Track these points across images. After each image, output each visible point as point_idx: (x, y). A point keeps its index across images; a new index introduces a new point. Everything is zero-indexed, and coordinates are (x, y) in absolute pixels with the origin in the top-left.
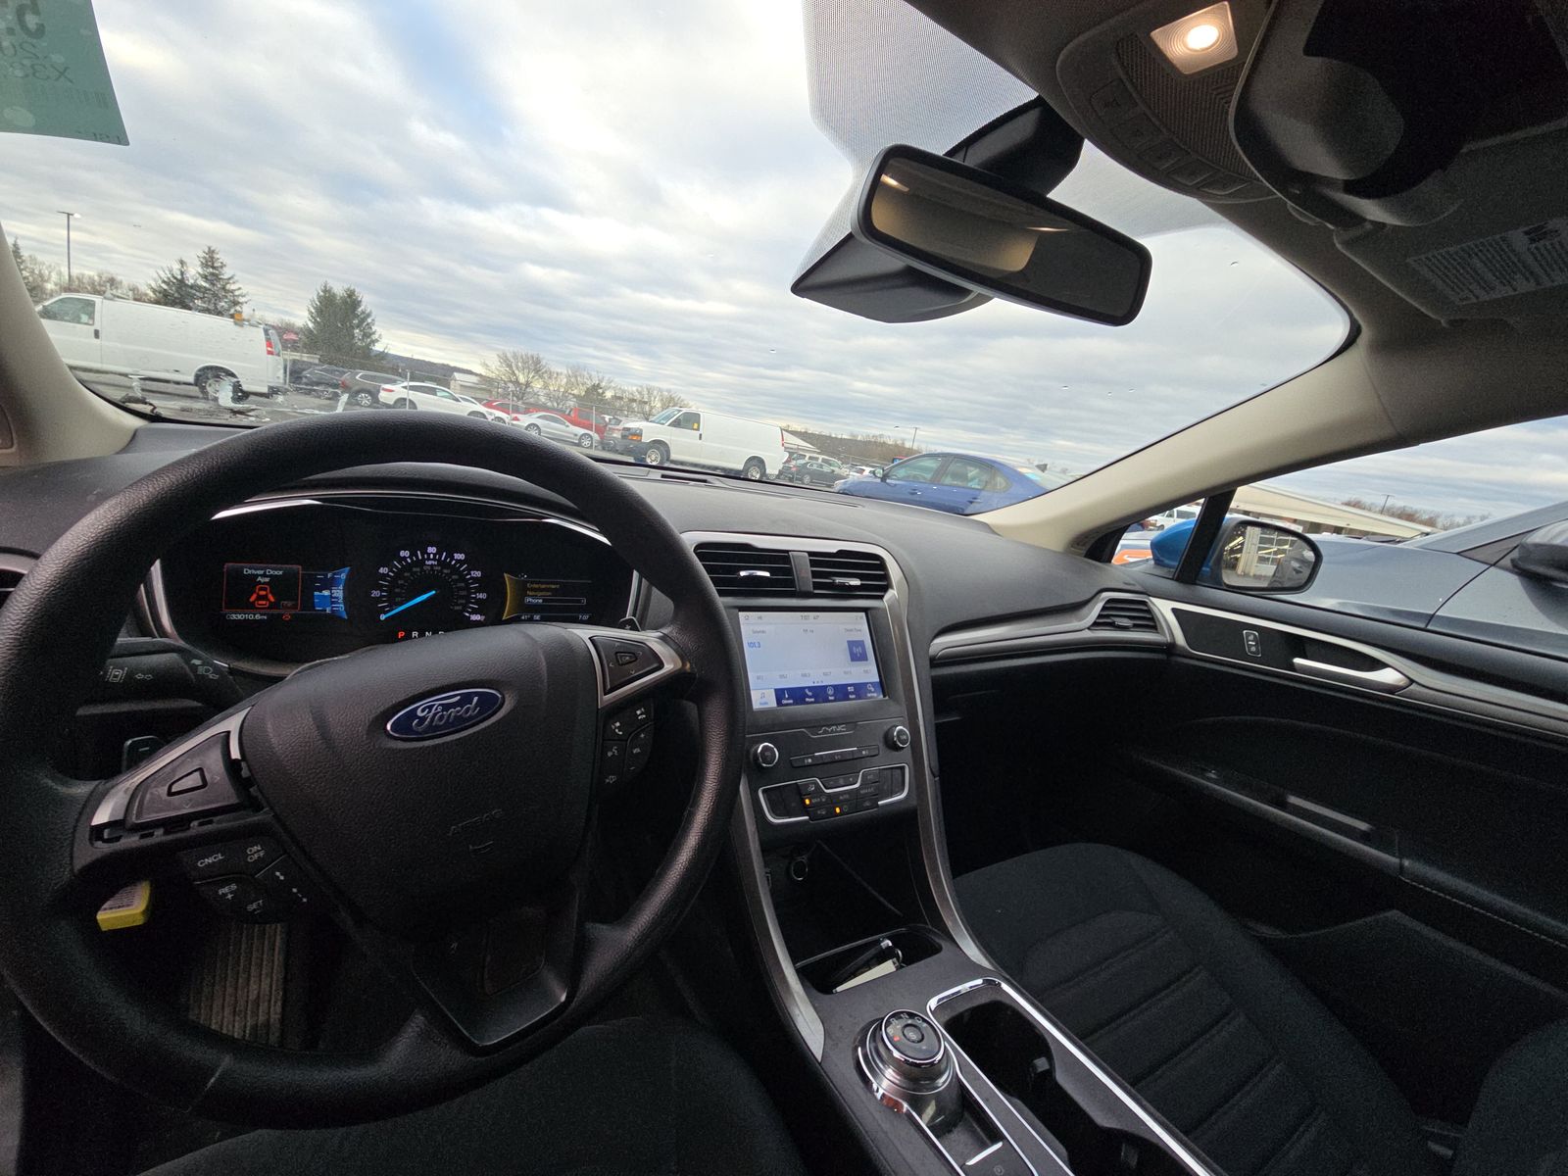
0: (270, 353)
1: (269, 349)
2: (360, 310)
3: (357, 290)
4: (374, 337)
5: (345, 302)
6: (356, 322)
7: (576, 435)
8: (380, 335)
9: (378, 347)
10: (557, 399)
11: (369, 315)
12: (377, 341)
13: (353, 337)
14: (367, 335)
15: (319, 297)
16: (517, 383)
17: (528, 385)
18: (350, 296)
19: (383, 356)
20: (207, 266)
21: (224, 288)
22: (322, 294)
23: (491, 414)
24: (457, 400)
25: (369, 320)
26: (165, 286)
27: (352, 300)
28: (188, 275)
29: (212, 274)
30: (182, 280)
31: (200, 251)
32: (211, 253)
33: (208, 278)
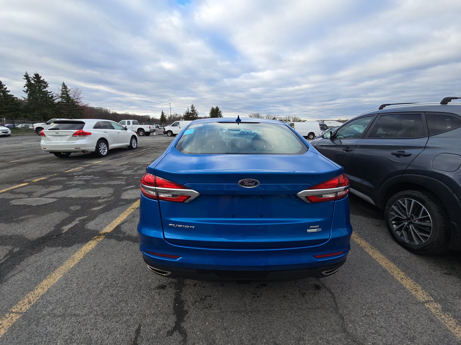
3: (218, 107)
5: (216, 109)
11: (221, 111)
15: (211, 110)
20: (192, 108)
21: (195, 112)
26: (185, 114)
27: (217, 109)
28: (189, 111)
29: (193, 110)
30: (188, 112)
31: (191, 105)
32: (193, 105)
33: (193, 111)
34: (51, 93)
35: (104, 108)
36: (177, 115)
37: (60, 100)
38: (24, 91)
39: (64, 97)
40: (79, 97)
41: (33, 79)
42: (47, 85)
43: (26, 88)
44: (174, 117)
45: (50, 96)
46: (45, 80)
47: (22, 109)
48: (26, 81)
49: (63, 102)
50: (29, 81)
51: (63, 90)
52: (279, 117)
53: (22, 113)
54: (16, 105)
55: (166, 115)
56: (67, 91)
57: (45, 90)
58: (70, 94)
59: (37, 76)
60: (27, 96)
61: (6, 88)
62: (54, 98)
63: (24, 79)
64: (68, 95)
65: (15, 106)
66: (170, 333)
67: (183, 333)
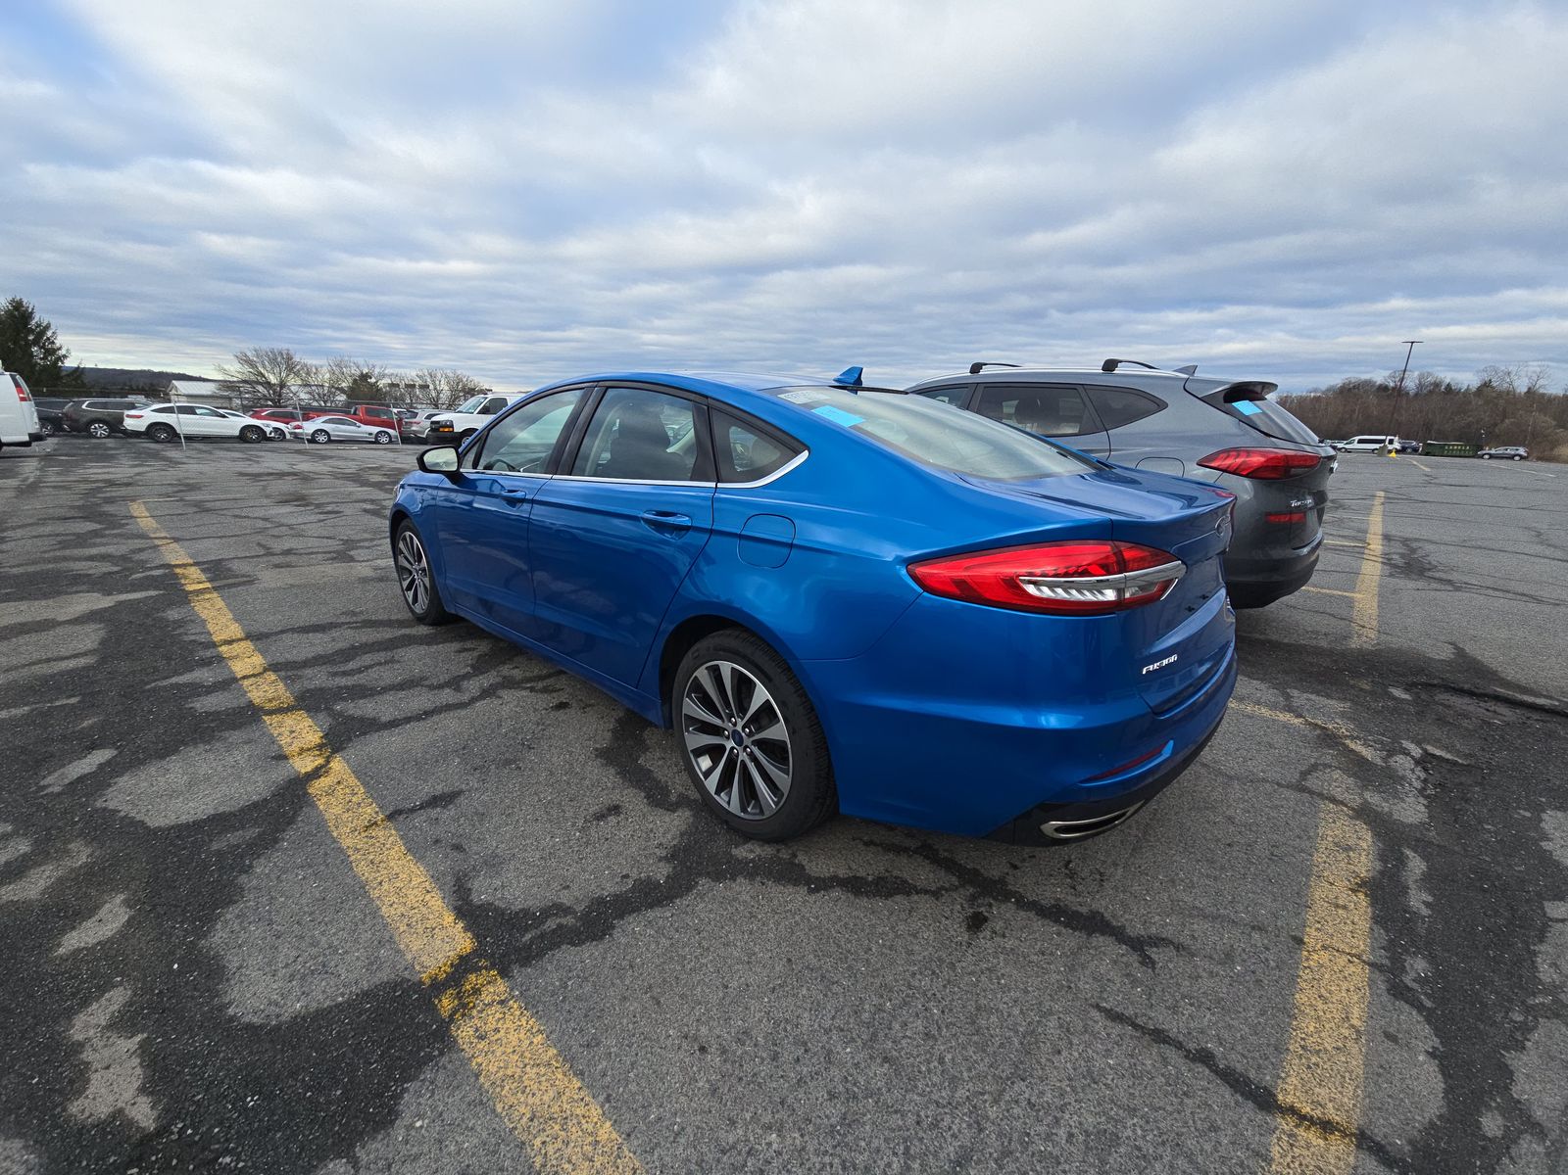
0: (22, 399)
1: (21, 395)
2: (33, 322)
3: (25, 301)
4: (63, 352)
5: (12, 316)
6: (31, 338)
7: (370, 434)
8: (68, 350)
9: (70, 363)
10: (322, 397)
11: (48, 327)
12: (65, 356)
13: (31, 355)
14: (50, 351)
16: (268, 384)
17: (282, 385)
18: (17, 308)
19: (78, 372)
23: (268, 426)
25: (49, 334)
27: (21, 314)
52: (392, 371)
66: (1147, 962)
67: (1158, 941)
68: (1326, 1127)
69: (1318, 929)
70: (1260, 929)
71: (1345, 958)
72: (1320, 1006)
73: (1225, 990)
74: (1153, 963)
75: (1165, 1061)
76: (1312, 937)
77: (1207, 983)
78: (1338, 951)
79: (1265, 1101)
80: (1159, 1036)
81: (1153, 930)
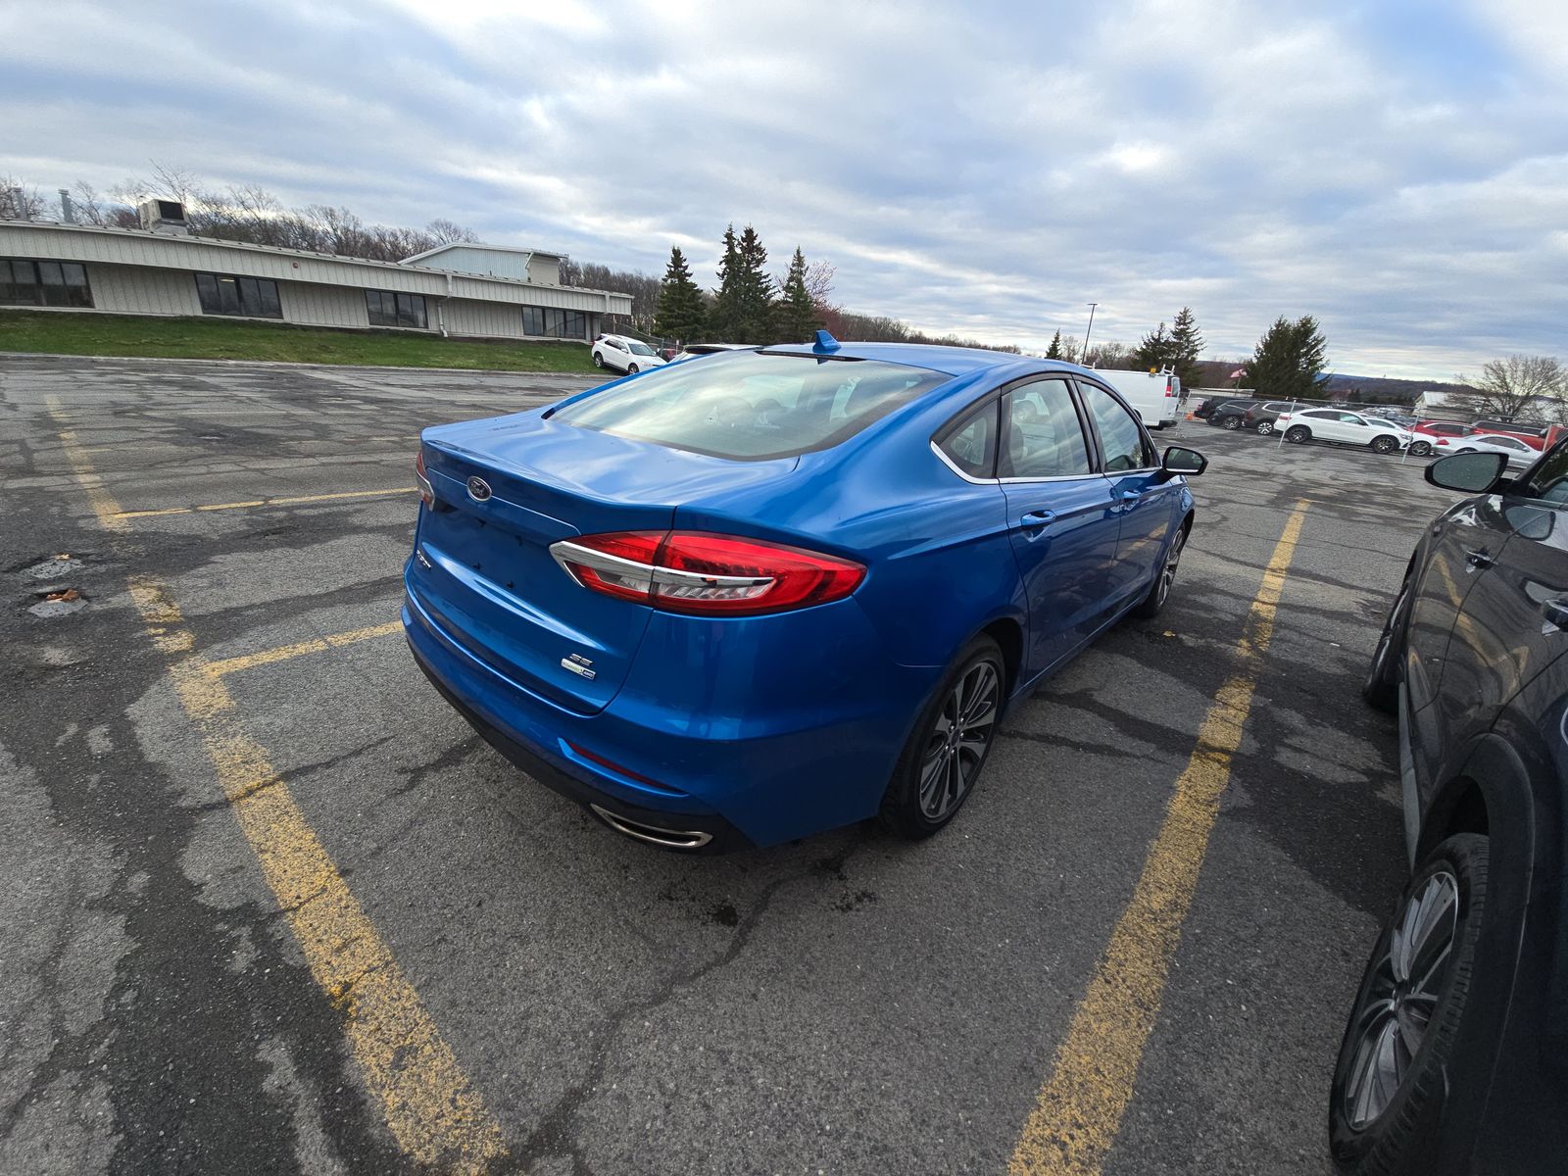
0: (1168, 395)
2: (1312, 337)
3: (1314, 317)
4: (1322, 362)
5: (1297, 331)
6: (1304, 351)
8: (1330, 359)
9: (1325, 372)
11: (1320, 341)
12: (1325, 365)
14: (1312, 362)
15: (1271, 332)
17: (1527, 399)
18: (1304, 325)
20: (1180, 325)
21: (1187, 341)
22: (1275, 328)
24: (1364, 424)
25: (1320, 347)
26: (1144, 347)
27: (1306, 329)
28: (1163, 335)
29: (1182, 330)
30: (1157, 341)
31: (1177, 312)
32: (1186, 312)
33: (1178, 334)
34: (767, 279)
35: (894, 322)
36: (1117, 348)
37: (779, 296)
38: (719, 274)
39: (792, 287)
40: (825, 288)
41: (739, 244)
42: (764, 258)
43: (724, 266)
44: (1106, 357)
45: (764, 286)
46: (763, 246)
47: (705, 319)
48: (726, 247)
49: (787, 302)
50: (731, 249)
51: (794, 268)
53: (705, 328)
54: (697, 310)
55: (1077, 348)
56: (801, 273)
57: (758, 270)
58: (808, 279)
59: (750, 235)
60: (721, 286)
61: (686, 267)
62: (770, 292)
63: (724, 243)
64: (800, 282)
65: (693, 311)
66: (403, 771)
67: (412, 784)
68: (250, 792)
69: (340, 899)
70: (374, 854)
71: (304, 897)
72: (296, 844)
73: (353, 797)
74: (400, 774)
75: (342, 748)
76: (339, 889)
77: (365, 790)
78: (313, 897)
79: (286, 776)
80: (358, 753)
81: (424, 785)
